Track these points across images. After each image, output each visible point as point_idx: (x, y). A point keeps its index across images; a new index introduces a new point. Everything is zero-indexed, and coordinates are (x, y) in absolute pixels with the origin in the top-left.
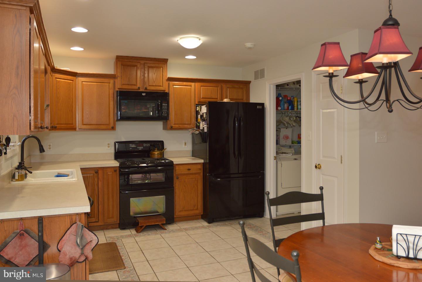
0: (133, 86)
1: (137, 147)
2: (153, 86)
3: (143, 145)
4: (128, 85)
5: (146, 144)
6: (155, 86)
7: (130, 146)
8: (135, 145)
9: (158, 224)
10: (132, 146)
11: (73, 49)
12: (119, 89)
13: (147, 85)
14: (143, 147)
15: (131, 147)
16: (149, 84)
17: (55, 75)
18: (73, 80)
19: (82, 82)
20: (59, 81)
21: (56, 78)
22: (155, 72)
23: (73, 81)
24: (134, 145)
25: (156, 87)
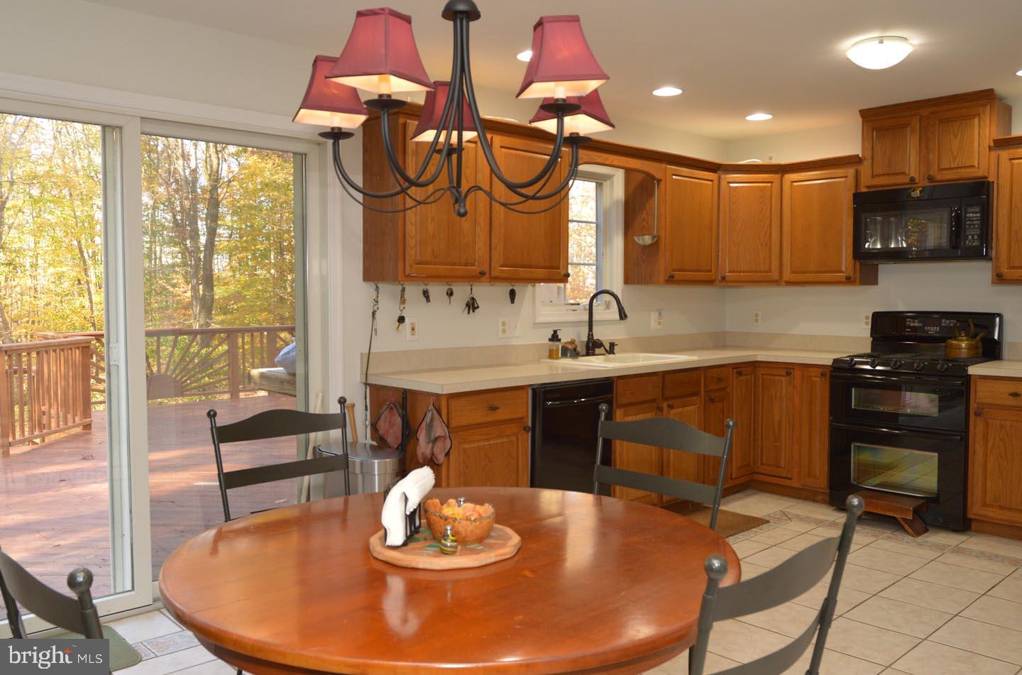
0: (898, 177)
1: (924, 326)
2: (951, 169)
3: (941, 323)
4: (888, 174)
5: (947, 321)
6: (957, 168)
7: (908, 323)
8: (919, 322)
9: (894, 518)
10: (912, 325)
11: (749, 118)
12: (868, 187)
13: (934, 172)
14: (941, 327)
15: (909, 327)
16: (939, 165)
17: (726, 178)
18: (771, 180)
19: (793, 182)
20: (737, 187)
21: (729, 183)
22: (958, 131)
23: (772, 182)
24: (916, 321)
25: (959, 171)
